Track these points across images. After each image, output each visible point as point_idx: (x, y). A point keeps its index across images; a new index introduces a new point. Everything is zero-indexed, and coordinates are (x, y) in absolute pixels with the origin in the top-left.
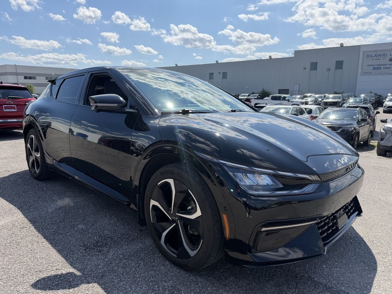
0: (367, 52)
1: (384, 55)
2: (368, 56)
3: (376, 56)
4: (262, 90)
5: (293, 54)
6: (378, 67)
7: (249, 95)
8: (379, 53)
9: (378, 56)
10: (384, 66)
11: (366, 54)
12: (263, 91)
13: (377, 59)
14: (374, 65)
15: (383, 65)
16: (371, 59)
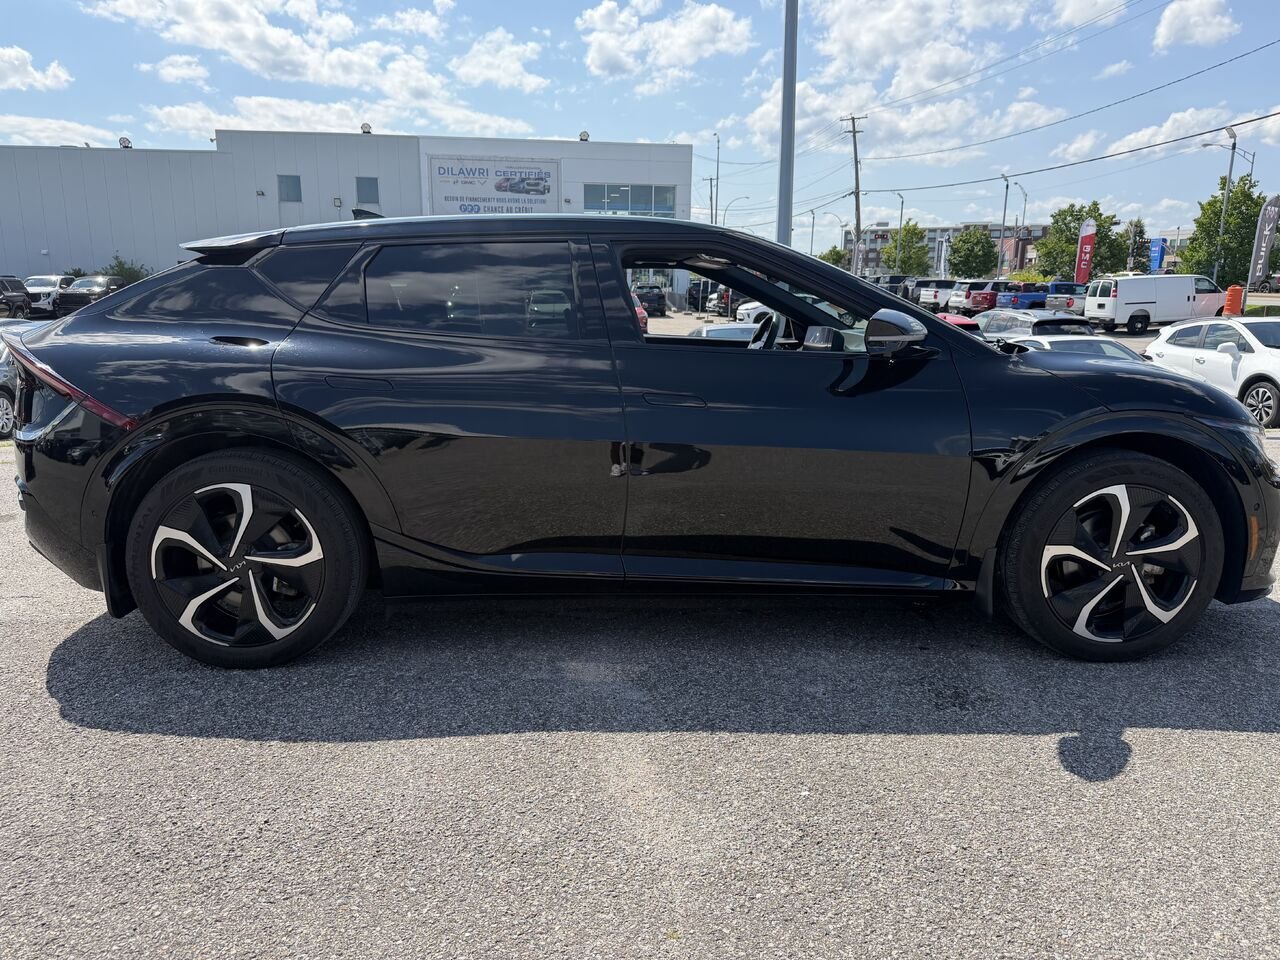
0: (437, 157)
1: (482, 172)
2: (442, 171)
3: (461, 172)
4: (114, 263)
5: (212, 140)
6: (473, 203)
7: (67, 282)
8: (469, 165)
9: (469, 174)
10: (487, 204)
11: (436, 164)
12: (121, 264)
13: (466, 182)
14: (462, 199)
15: (484, 200)
16: (452, 180)
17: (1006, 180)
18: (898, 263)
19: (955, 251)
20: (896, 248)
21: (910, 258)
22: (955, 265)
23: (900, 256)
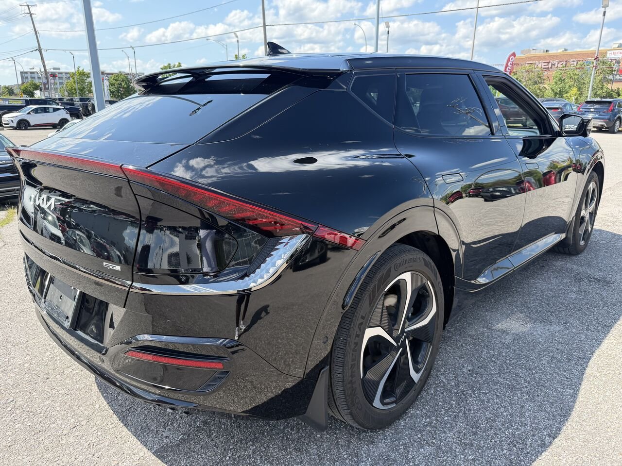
17: (133, 49)
18: (78, 91)
19: (112, 85)
20: (75, 82)
21: (84, 88)
22: (113, 92)
23: (78, 87)
